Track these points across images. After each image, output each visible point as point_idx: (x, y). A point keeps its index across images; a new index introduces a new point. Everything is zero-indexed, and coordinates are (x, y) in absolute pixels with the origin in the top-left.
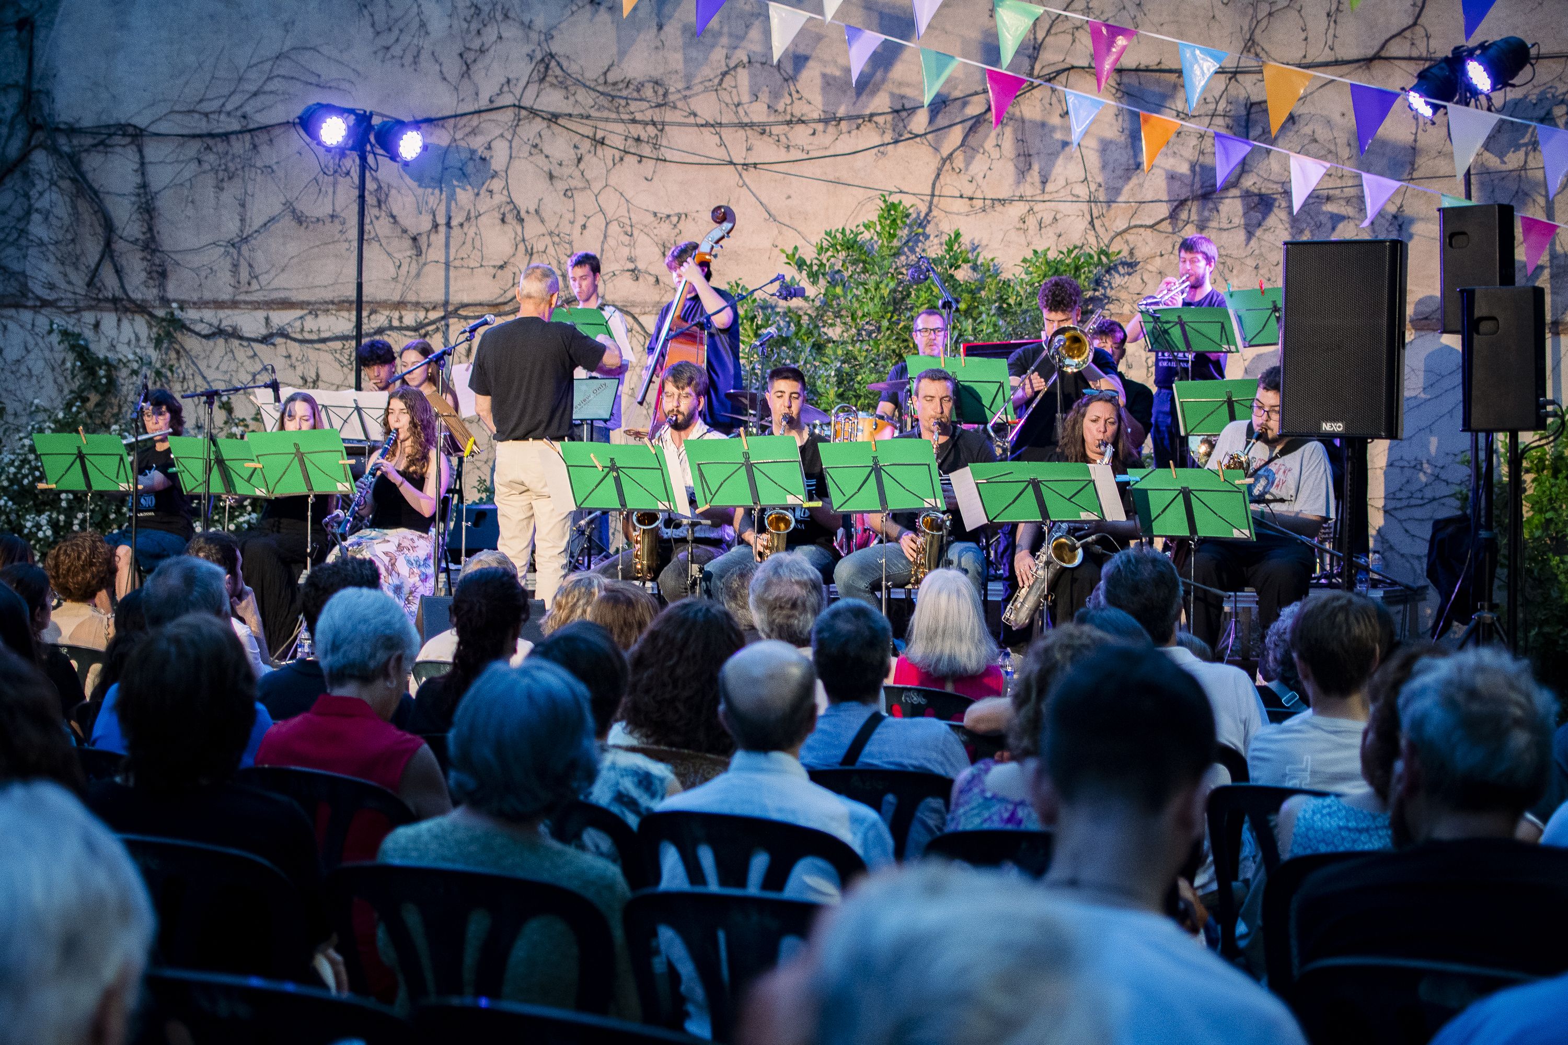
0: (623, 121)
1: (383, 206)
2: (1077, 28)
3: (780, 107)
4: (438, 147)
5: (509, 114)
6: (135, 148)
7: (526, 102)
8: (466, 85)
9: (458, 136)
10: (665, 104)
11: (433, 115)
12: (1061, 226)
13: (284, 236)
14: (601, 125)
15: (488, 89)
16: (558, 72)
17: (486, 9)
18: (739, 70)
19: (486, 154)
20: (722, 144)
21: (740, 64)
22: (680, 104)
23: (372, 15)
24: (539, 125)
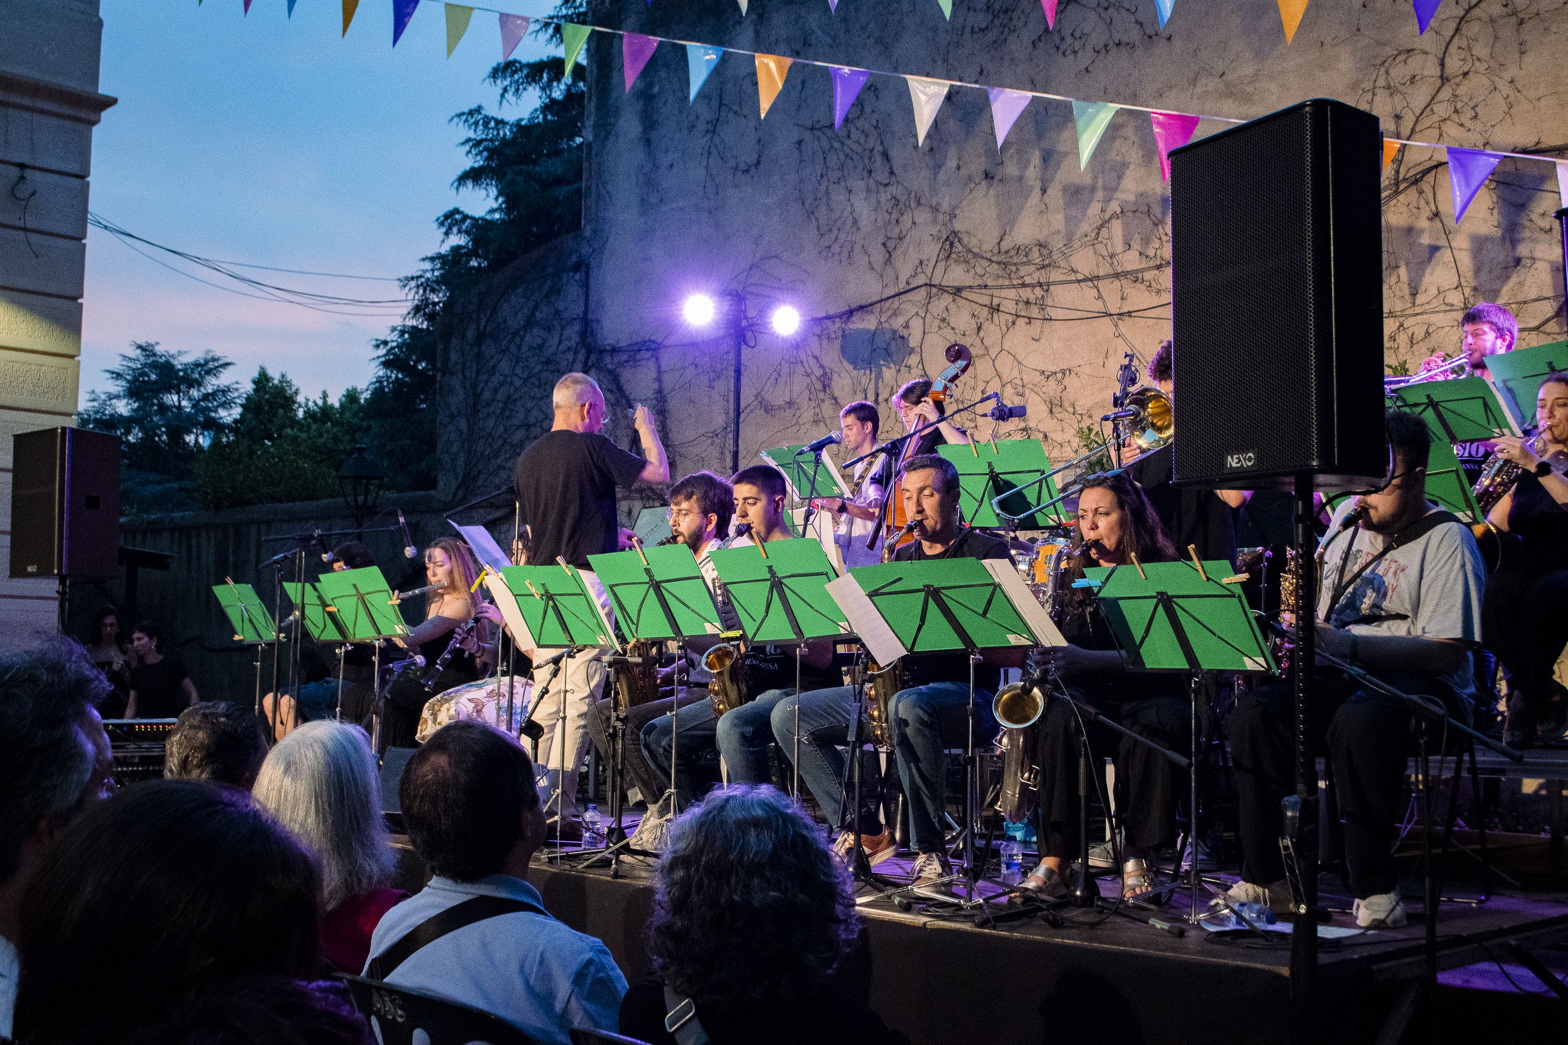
0: (1014, 287)
1: (828, 391)
2: (1444, 120)
3: (1151, 253)
4: (867, 331)
5: (923, 292)
6: (654, 359)
7: (935, 281)
8: (889, 272)
9: (883, 320)
10: (1049, 265)
11: (864, 302)
12: (1433, 341)
13: (758, 424)
14: (996, 292)
15: (905, 272)
16: (960, 248)
17: (903, 199)
18: (1114, 221)
19: (905, 333)
20: (1100, 297)
21: (1114, 216)
22: (1062, 264)
23: (817, 219)
24: (946, 299)
